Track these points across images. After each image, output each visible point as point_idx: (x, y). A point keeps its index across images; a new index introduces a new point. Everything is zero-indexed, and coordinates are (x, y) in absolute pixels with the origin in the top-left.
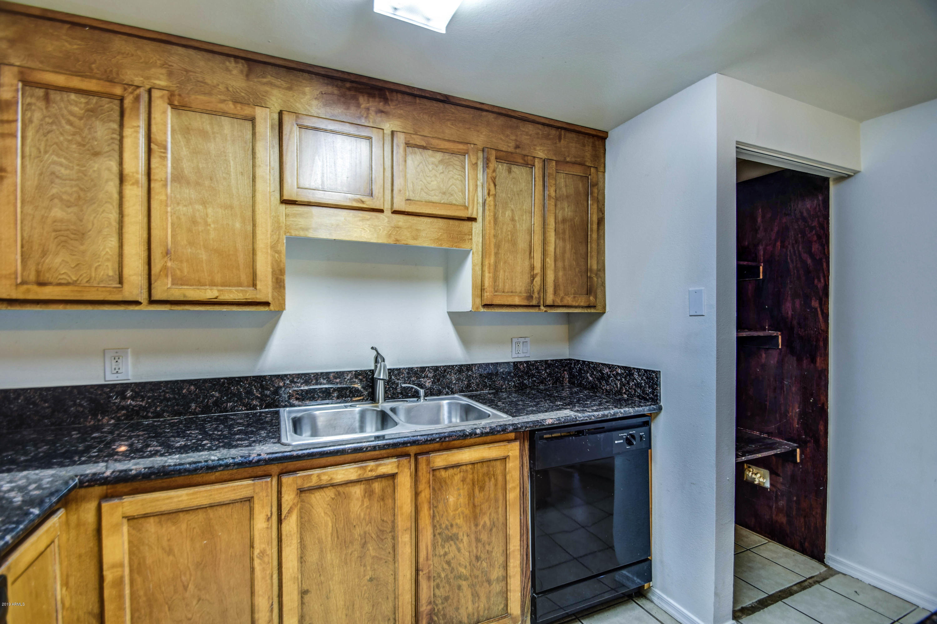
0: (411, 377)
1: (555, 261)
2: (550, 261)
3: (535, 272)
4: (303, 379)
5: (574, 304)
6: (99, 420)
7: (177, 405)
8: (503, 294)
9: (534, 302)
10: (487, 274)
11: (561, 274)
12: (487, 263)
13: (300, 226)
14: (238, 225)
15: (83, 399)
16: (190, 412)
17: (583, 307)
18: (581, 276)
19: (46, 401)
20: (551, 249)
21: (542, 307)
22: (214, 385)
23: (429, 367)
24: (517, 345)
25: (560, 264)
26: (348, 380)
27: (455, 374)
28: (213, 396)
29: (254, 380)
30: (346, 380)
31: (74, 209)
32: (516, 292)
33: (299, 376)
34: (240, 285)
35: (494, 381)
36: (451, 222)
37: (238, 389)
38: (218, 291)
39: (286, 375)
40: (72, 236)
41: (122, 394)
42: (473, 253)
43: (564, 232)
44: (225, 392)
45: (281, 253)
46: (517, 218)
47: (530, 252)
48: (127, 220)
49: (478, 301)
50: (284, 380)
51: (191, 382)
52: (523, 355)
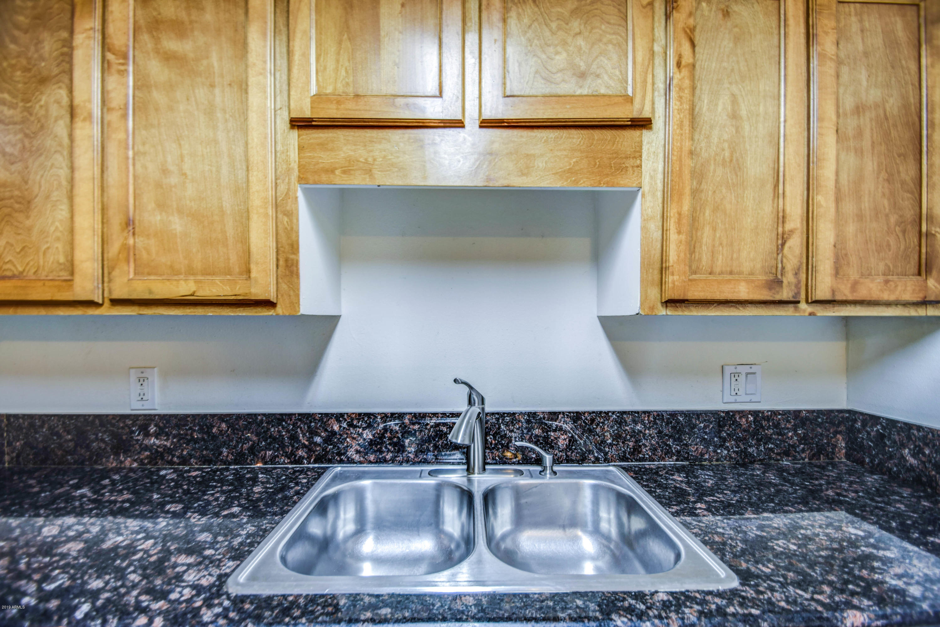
0: (533, 428)
1: (838, 200)
3: (789, 226)
4: (366, 422)
5: (886, 296)
6: (121, 462)
7: (206, 449)
8: (711, 277)
9: (785, 294)
10: (673, 236)
11: (851, 229)
12: (673, 212)
13: (321, 165)
15: (105, 432)
16: (221, 461)
17: (906, 304)
18: (904, 232)
19: (69, 433)
20: (828, 172)
21: (803, 305)
22: (249, 423)
23: (563, 413)
24: (733, 379)
25: (849, 207)
26: (432, 427)
27: (612, 427)
28: (248, 439)
29: (300, 420)
30: (428, 427)
31: (18, 166)
32: (740, 273)
33: (360, 416)
35: (686, 445)
36: (597, 134)
37: (279, 432)
38: (196, 282)
39: (342, 415)
40: (17, 206)
41: (144, 429)
42: (643, 196)
43: (859, 134)
44: (264, 435)
45: (292, 215)
46: (743, 113)
47: (776, 185)
48: (78, 175)
49: (654, 293)
50: (339, 421)
51: (222, 418)
52: (748, 398)
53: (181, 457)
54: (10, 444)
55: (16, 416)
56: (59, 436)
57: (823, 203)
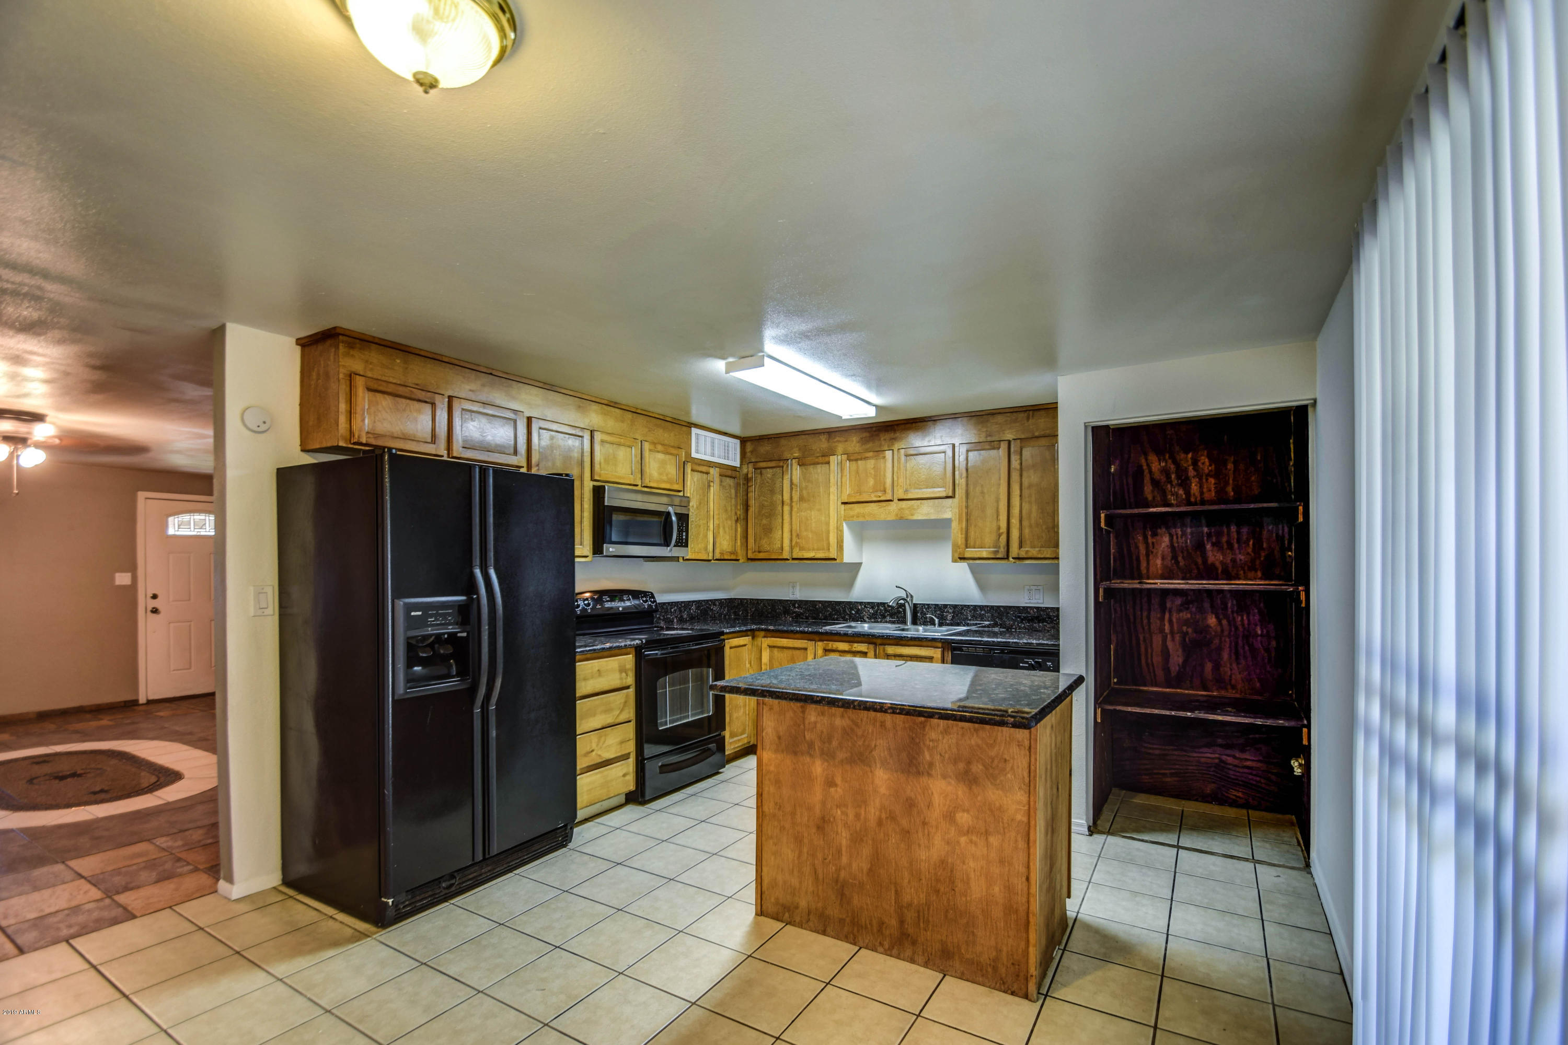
1: (1020, 521)
2: (1015, 521)
3: (1001, 531)
4: (871, 606)
5: (1039, 556)
6: (786, 617)
7: (814, 614)
8: (974, 549)
9: (999, 556)
10: (960, 536)
11: (1027, 531)
12: (960, 527)
13: (850, 515)
14: (823, 519)
15: (781, 606)
18: (1049, 531)
19: (769, 606)
20: (1016, 511)
21: (1011, 559)
22: (829, 605)
24: (1029, 592)
25: (1026, 523)
27: (971, 612)
28: (828, 611)
29: (847, 604)
30: (894, 608)
31: (769, 519)
32: (985, 548)
33: (869, 603)
34: (823, 549)
36: (936, 501)
38: (815, 553)
39: (862, 602)
40: (769, 532)
41: (794, 605)
42: (953, 521)
43: (1028, 496)
44: (834, 609)
45: (842, 531)
46: (985, 491)
47: (997, 517)
48: (784, 521)
49: (956, 555)
50: (861, 605)
51: (820, 602)
52: (1035, 601)
53: (806, 616)
54: (750, 609)
55: (753, 599)
56: (766, 606)
57: (1014, 522)
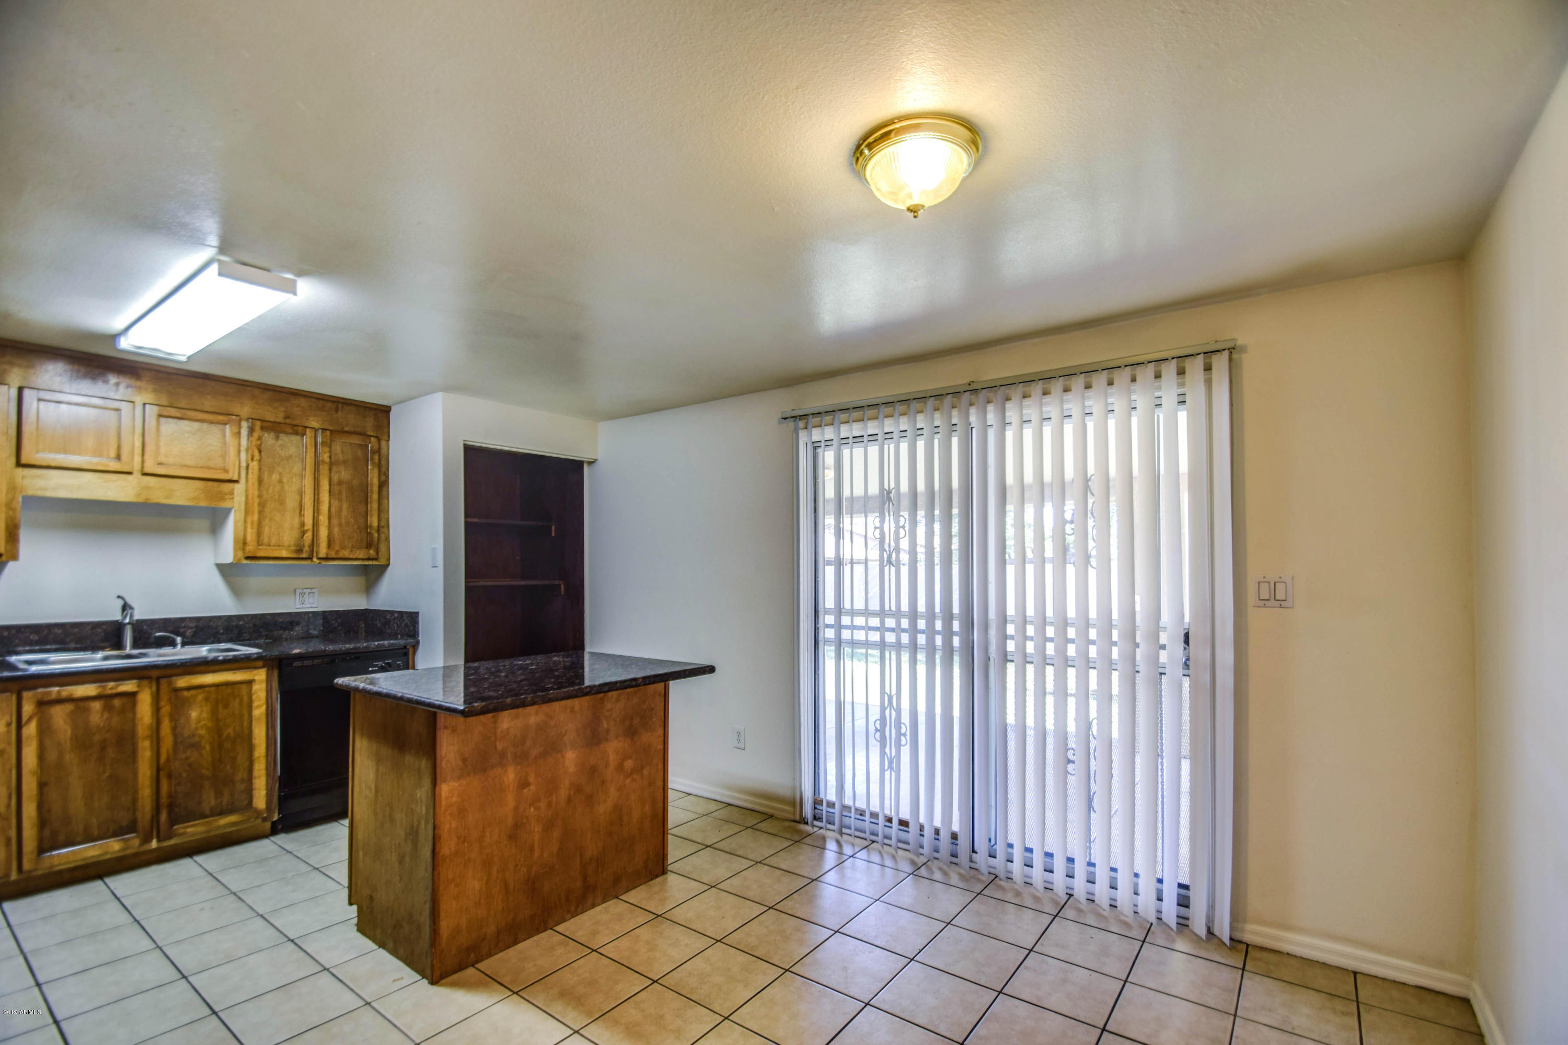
0: (167, 627)
1: (330, 518)
2: (323, 519)
3: (306, 528)
5: (351, 556)
8: (268, 548)
9: (304, 555)
10: (249, 530)
11: (336, 530)
12: (249, 520)
13: (38, 487)
17: (363, 559)
18: (360, 532)
20: (324, 507)
21: (315, 559)
23: (190, 618)
24: (301, 596)
25: (335, 521)
27: (223, 624)
32: (283, 546)
35: (271, 631)
36: (209, 483)
42: (235, 511)
43: (340, 493)
46: (285, 480)
47: (301, 511)
49: (240, 554)
52: (310, 606)
